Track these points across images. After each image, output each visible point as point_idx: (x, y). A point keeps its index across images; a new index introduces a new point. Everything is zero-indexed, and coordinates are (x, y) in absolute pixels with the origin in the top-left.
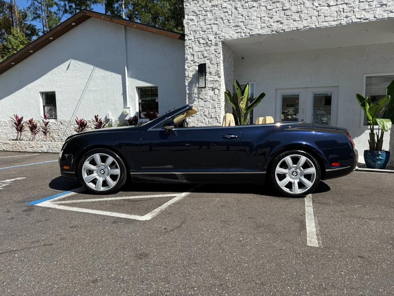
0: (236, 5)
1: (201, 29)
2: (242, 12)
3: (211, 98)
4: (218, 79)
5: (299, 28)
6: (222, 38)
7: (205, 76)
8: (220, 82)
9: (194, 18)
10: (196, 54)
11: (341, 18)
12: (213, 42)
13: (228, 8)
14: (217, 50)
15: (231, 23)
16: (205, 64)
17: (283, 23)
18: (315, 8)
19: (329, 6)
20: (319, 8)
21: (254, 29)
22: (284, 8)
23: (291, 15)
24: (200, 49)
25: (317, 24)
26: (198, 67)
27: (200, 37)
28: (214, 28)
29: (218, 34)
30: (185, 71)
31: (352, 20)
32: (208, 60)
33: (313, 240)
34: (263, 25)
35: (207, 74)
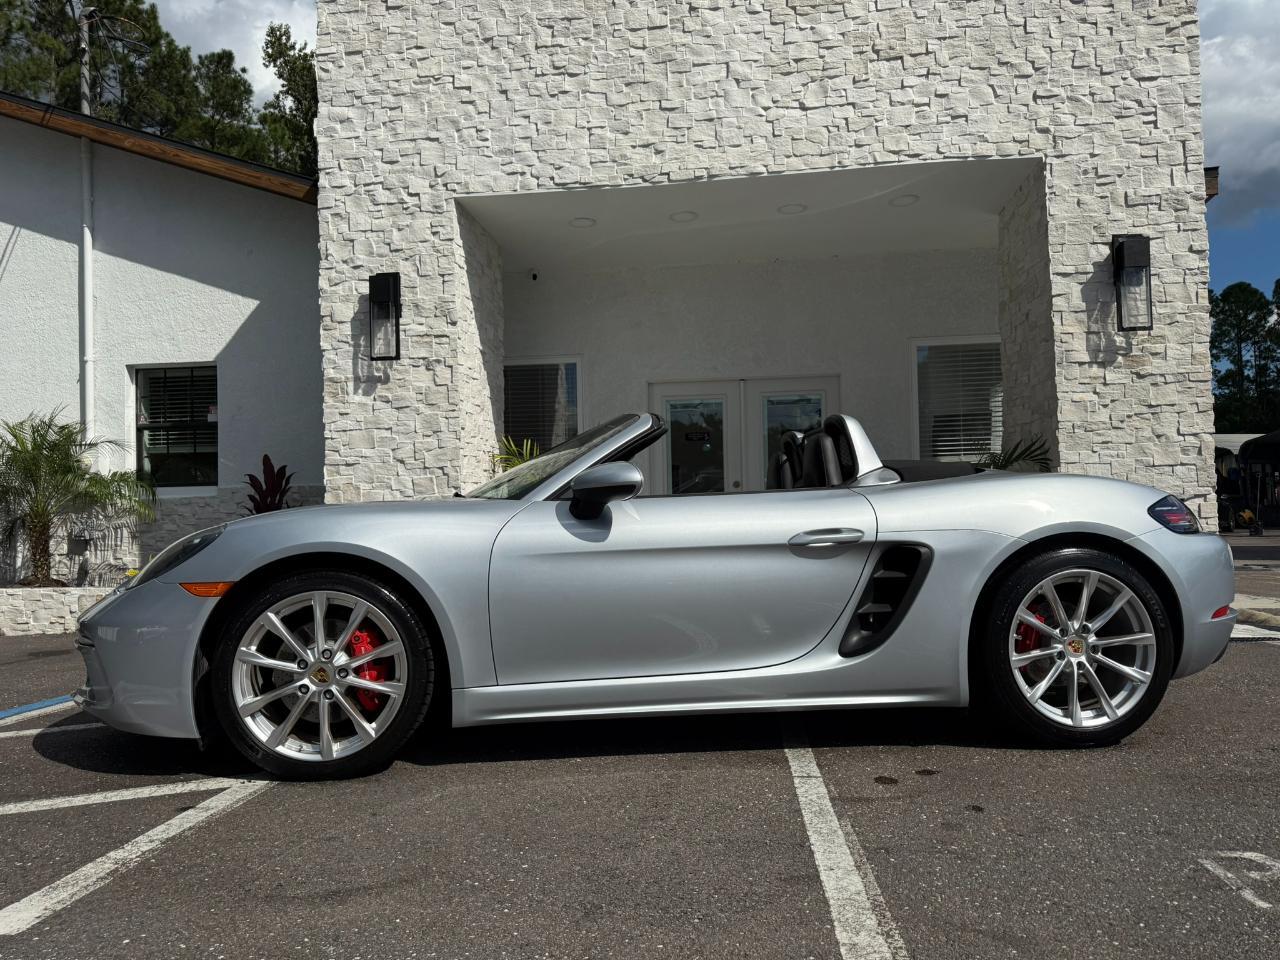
0: (503, 82)
1: (379, 154)
2: (524, 108)
3: (420, 397)
4: (448, 329)
5: (714, 172)
6: (456, 187)
7: (398, 315)
8: (455, 340)
9: (350, 113)
10: (360, 238)
11: (841, 148)
12: (425, 199)
13: (477, 90)
14: (440, 229)
15: (487, 140)
16: (396, 277)
17: (662, 152)
18: (763, 112)
19: (803, 108)
20: (773, 113)
21: (568, 165)
22: (665, 104)
23: (689, 128)
24: (377, 221)
25: (770, 160)
26: (368, 284)
27: (374, 180)
28: (427, 153)
29: (443, 174)
30: (320, 296)
31: (875, 159)
32: (407, 263)
33: (863, 939)
34: (600, 154)
35: (405, 310)
